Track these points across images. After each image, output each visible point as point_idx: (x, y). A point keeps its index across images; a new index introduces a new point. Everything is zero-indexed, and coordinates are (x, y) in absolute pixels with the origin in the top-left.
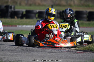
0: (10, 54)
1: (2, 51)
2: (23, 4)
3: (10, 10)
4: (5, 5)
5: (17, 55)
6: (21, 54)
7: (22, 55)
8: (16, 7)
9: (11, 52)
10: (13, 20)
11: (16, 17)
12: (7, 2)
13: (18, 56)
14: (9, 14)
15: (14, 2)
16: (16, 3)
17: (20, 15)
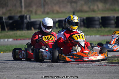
0: (34, 73)
1: (25, 70)
2: (39, 12)
3: (25, 21)
4: (19, 15)
5: (43, 72)
6: (47, 71)
7: (49, 73)
8: (32, 17)
9: (35, 70)
10: (29, 32)
11: (33, 29)
12: (21, 12)
13: (44, 74)
14: (25, 25)
15: (28, 11)
16: (31, 12)
17: (38, 26)
